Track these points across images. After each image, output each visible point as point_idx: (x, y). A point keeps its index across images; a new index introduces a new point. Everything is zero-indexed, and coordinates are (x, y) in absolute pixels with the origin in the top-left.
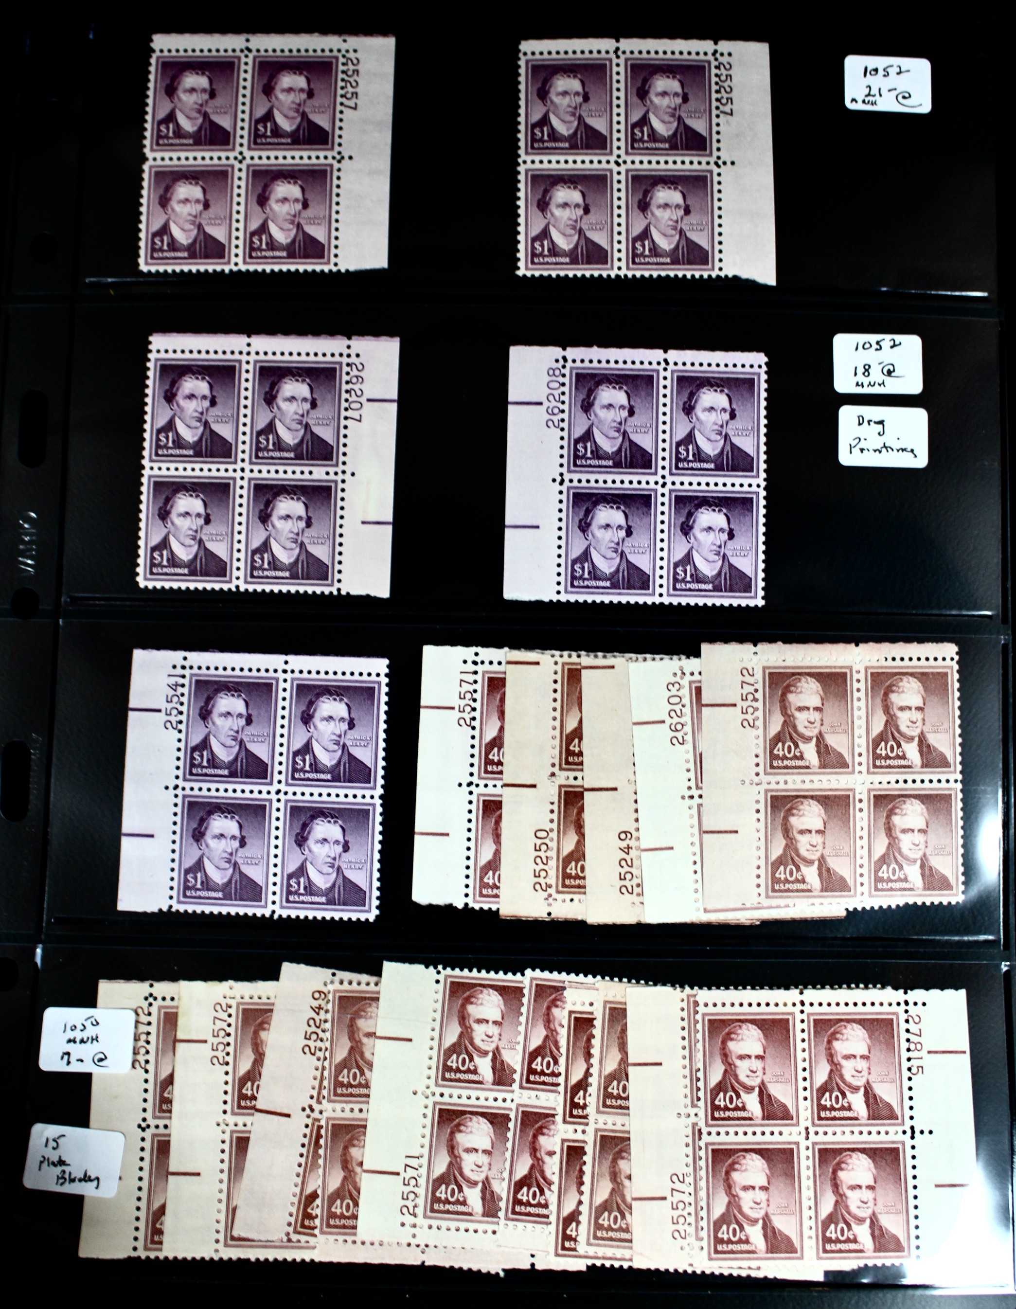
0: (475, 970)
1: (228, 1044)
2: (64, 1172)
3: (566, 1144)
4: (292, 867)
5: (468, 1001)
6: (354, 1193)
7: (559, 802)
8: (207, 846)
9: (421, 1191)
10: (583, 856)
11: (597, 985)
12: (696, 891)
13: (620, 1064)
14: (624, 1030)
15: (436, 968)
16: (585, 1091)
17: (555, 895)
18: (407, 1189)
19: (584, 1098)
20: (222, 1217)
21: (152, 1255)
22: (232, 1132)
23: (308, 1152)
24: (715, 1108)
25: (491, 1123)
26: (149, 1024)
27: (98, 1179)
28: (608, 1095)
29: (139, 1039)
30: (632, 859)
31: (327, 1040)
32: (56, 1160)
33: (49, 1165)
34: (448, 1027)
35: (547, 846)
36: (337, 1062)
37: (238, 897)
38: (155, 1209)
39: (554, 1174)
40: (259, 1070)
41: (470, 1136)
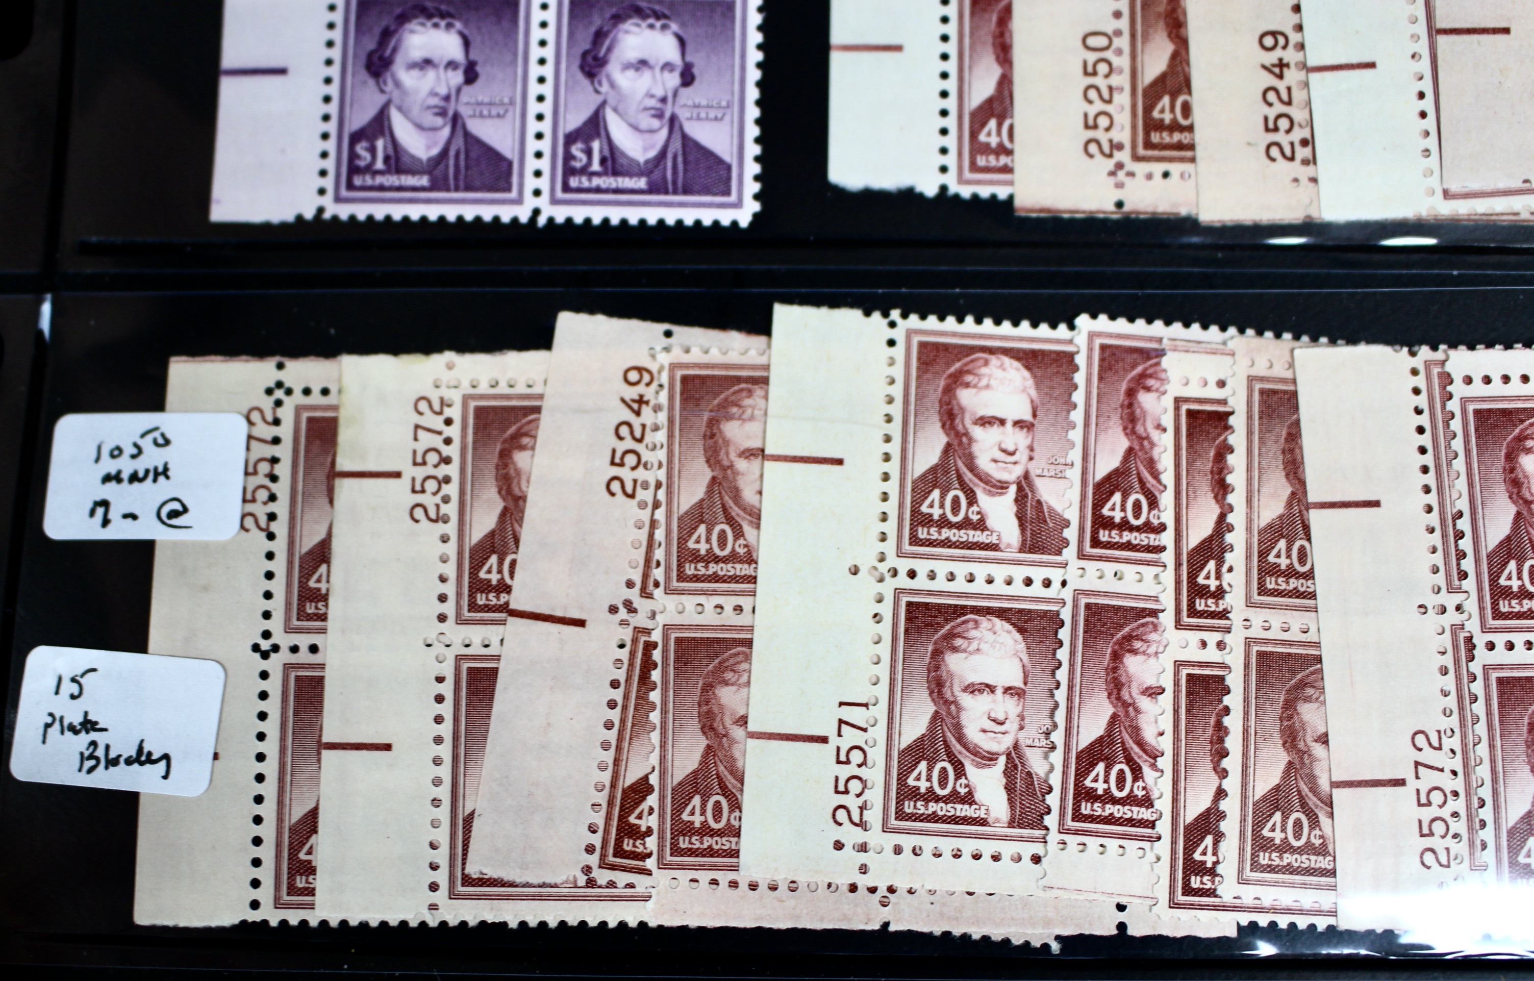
0: (969, 319)
1: (447, 480)
2: (94, 744)
3: (1184, 672)
4: (574, 120)
5: (956, 380)
6: (730, 781)
8: (398, 84)
9: (875, 775)
10: (1186, 85)
11: (1231, 345)
12: (1427, 152)
13: (1289, 505)
14: (1294, 436)
15: (886, 315)
16: (1220, 562)
17: (1130, 165)
18: (844, 772)
19: (1218, 577)
20: (442, 836)
21: (294, 917)
22: (459, 659)
23: (626, 697)
24: (1500, 593)
25: (1021, 630)
26: (276, 441)
27: (166, 757)
28: (1267, 570)
29: (255, 473)
30: (1289, 89)
31: (660, 465)
32: (77, 720)
33: (62, 732)
34: (919, 434)
35: (1110, 64)
36: (682, 511)
37: (462, 184)
38: (294, 819)
39: (1161, 734)
40: (513, 530)
41: (975, 658)
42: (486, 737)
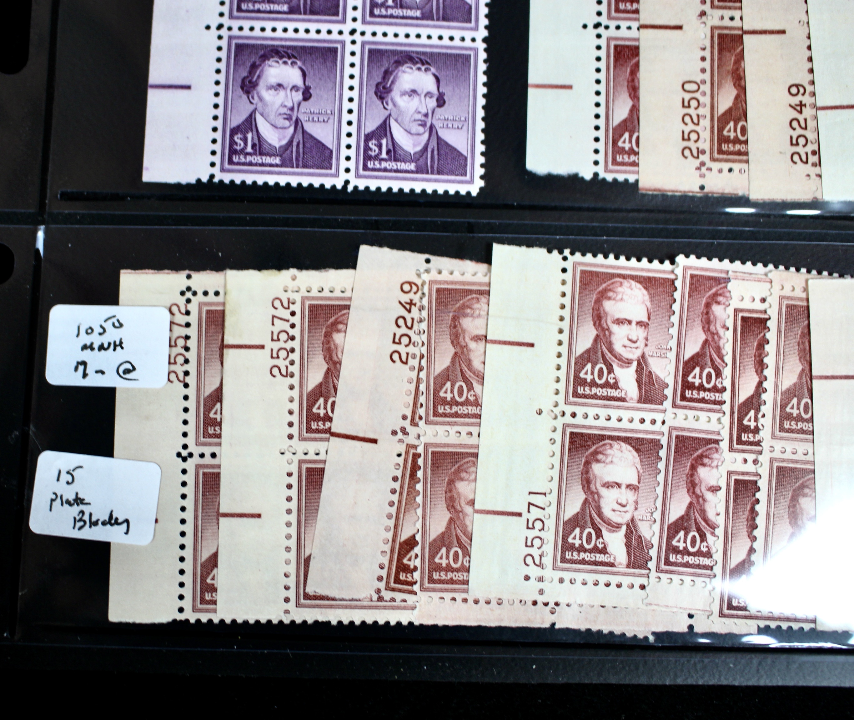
0: (611, 256)
1: (293, 350)
2: (82, 512)
3: (733, 478)
4: (371, 126)
5: (603, 295)
6: (464, 539)
7: (712, 47)
8: (261, 99)
9: (549, 535)
10: (745, 115)
11: (769, 276)
13: (800, 377)
14: (805, 334)
15: (561, 252)
16: (758, 410)
17: (709, 164)
18: (531, 534)
19: (756, 420)
20: (292, 569)
21: (204, 618)
22: (301, 462)
23: (402, 487)
25: (637, 450)
26: (188, 325)
27: (127, 521)
28: (785, 417)
29: (176, 345)
30: (806, 120)
31: (423, 344)
32: (72, 497)
33: (62, 504)
34: (580, 329)
35: (698, 102)
36: (436, 374)
37: (301, 163)
38: (204, 559)
39: (718, 514)
40: (333, 383)
41: (610, 467)
42: (317, 510)
